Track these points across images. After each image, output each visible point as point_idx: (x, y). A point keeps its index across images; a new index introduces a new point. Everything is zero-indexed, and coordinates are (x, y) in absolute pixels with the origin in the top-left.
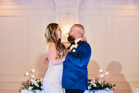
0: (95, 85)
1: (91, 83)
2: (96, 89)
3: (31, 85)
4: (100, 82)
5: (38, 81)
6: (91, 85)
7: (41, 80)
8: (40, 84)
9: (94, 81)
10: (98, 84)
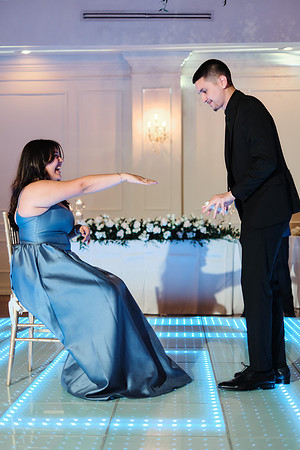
0: (203, 230)
1: (196, 225)
2: (206, 237)
4: (214, 224)
5: (90, 222)
6: (195, 230)
7: (98, 220)
8: (93, 228)
9: (202, 223)
10: (209, 228)
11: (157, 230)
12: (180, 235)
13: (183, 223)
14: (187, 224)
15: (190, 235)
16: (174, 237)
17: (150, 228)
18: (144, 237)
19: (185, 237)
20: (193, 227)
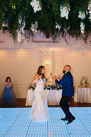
0: (59, 87)
2: (59, 89)
3: (32, 87)
11: (49, 87)
12: (54, 88)
13: (54, 86)
14: (55, 86)
15: (56, 88)
16: (53, 89)
17: (48, 87)
18: (46, 89)
19: (55, 89)
20: (56, 87)
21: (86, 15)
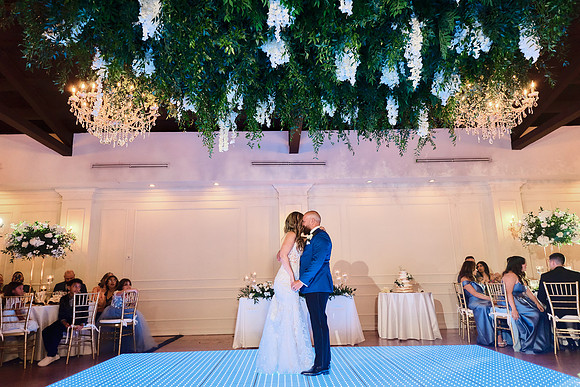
3: (252, 292)
4: (337, 286)
5: (261, 286)
7: (265, 285)
8: (263, 290)
21: (400, 75)
